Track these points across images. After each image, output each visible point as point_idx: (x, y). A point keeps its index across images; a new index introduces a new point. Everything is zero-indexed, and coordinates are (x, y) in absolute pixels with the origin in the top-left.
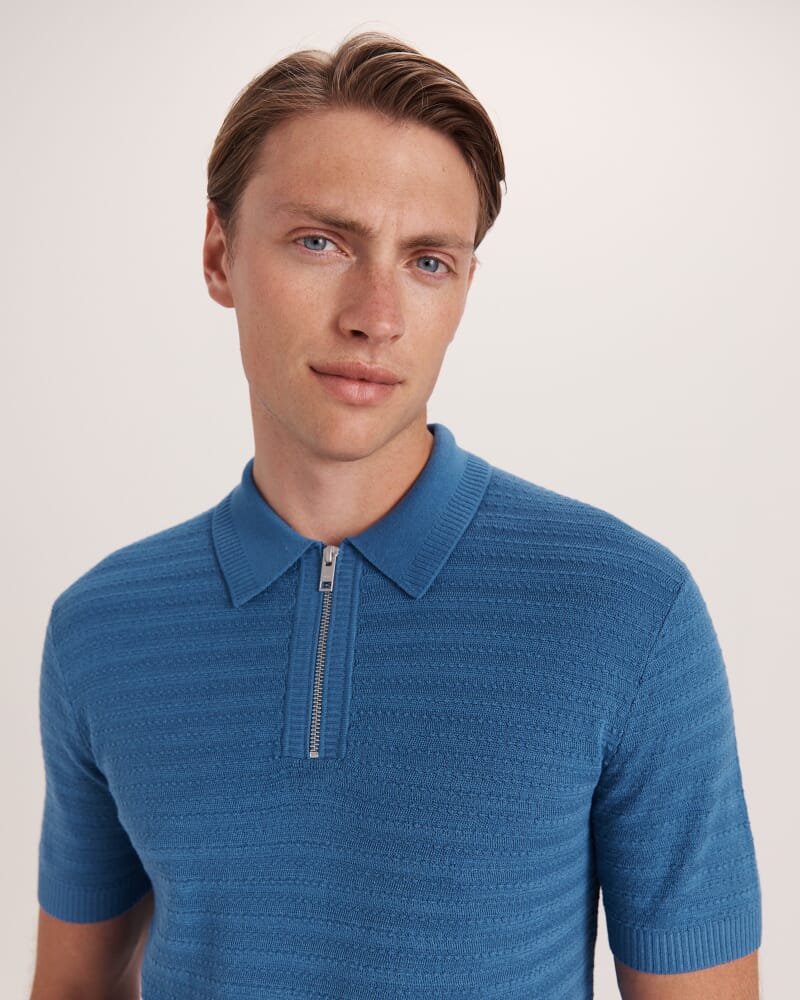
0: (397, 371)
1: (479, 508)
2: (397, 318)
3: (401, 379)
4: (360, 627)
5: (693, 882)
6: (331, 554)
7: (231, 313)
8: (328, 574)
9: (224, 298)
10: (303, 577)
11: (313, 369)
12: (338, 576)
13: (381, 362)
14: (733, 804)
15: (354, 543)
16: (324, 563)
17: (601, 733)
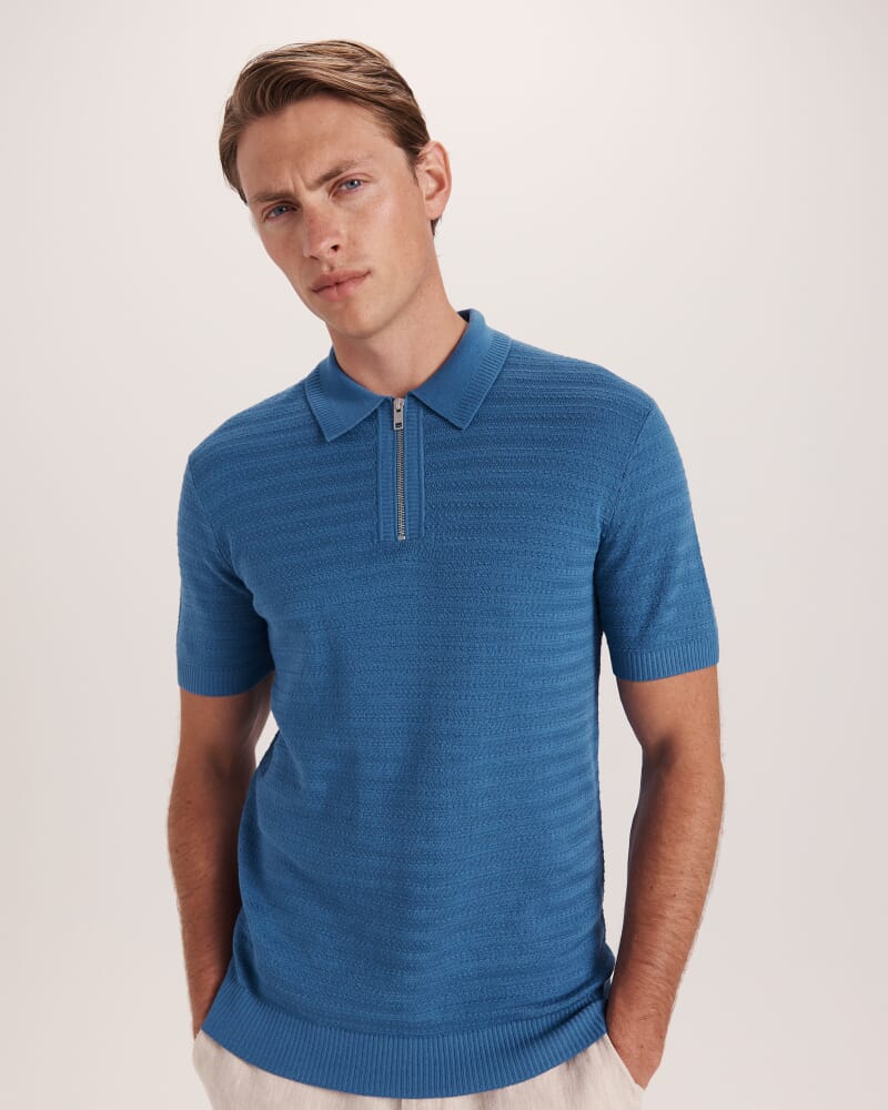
1: (504, 366)
4: (426, 452)
6: (399, 404)
8: (398, 418)
14: (693, 566)
16: (395, 410)
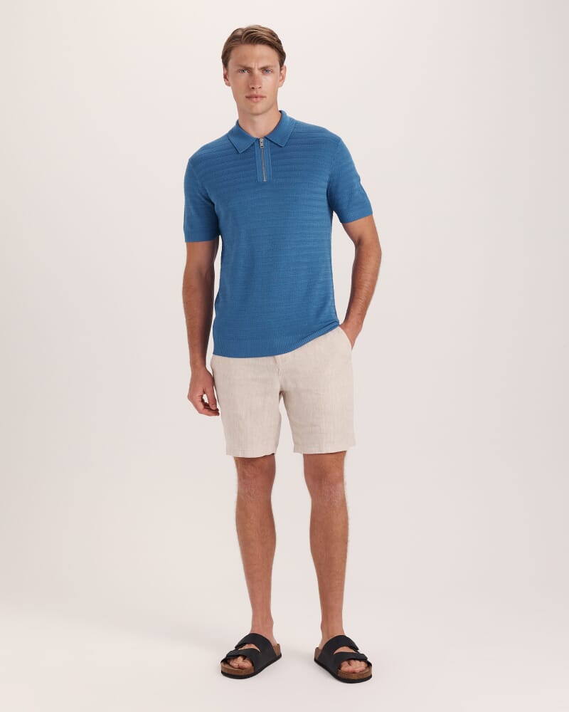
0: (264, 95)
4: (271, 155)
6: (262, 140)
8: (262, 145)
10: (256, 145)
12: (264, 144)
13: (259, 92)
15: (267, 137)
16: (260, 142)
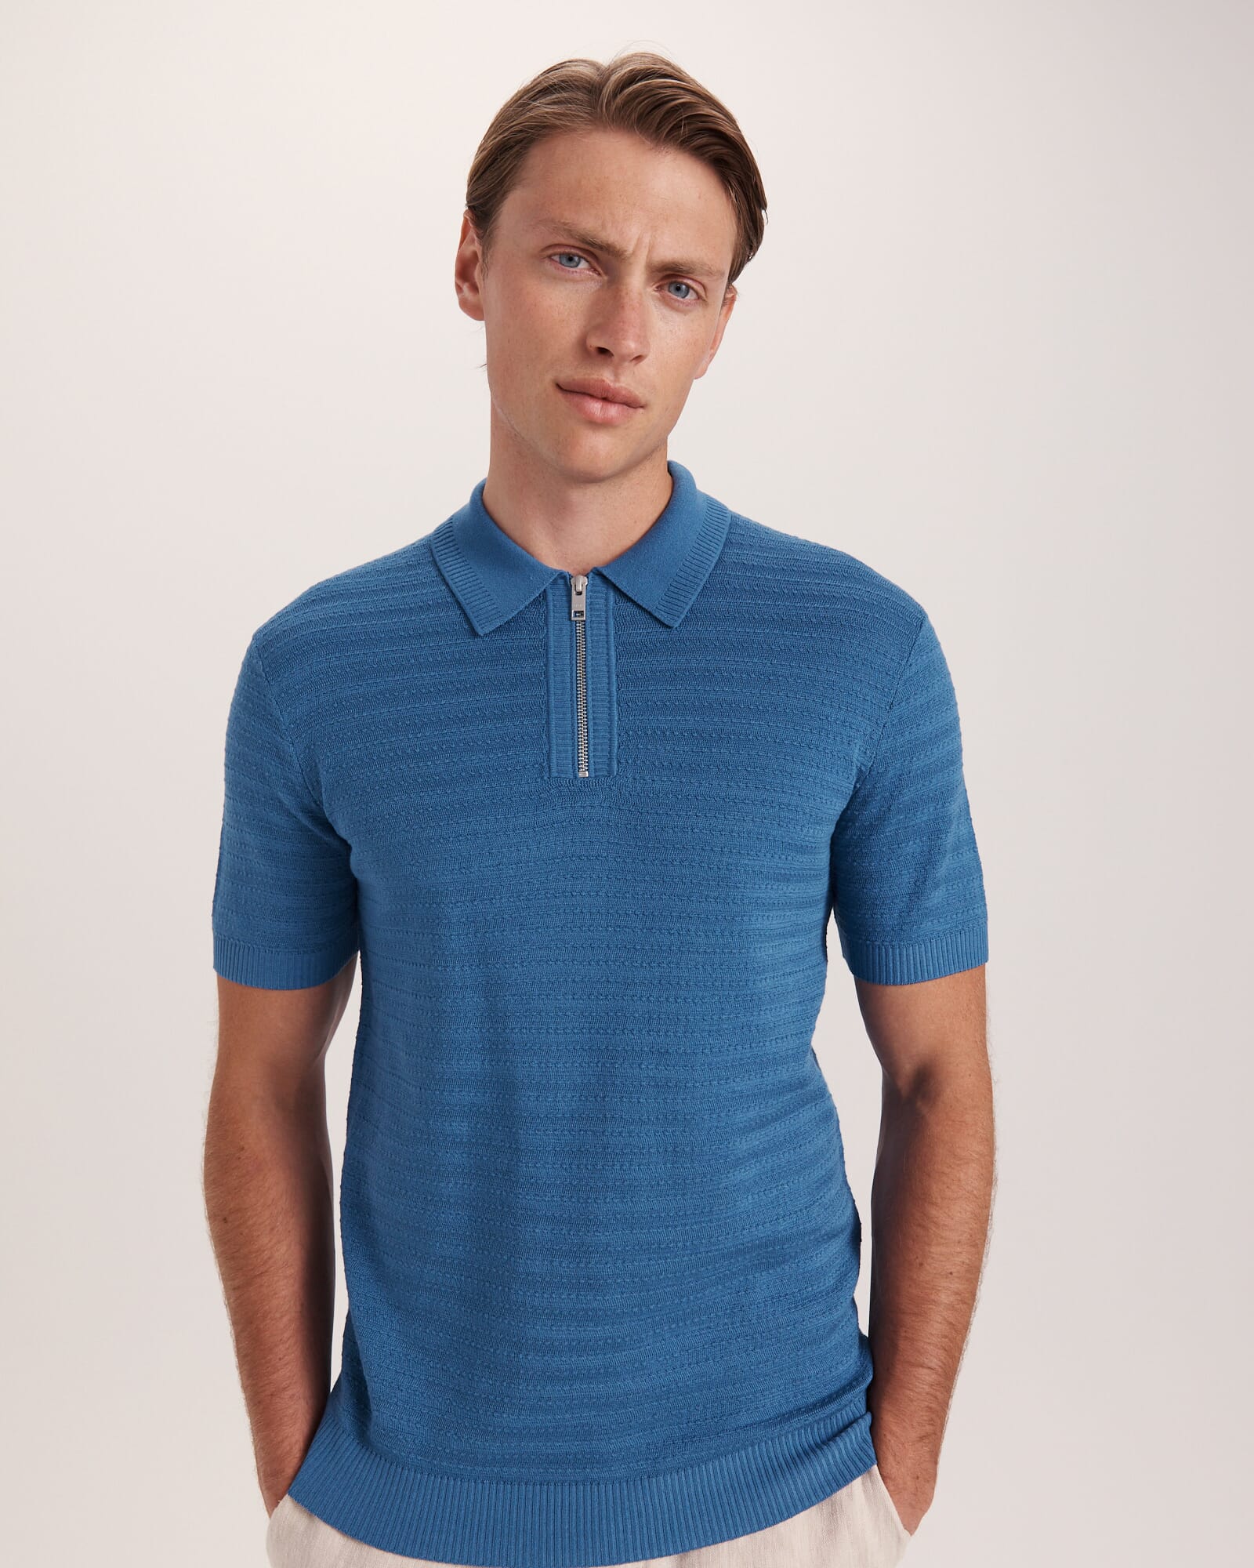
0: (640, 392)
1: (725, 545)
2: (643, 339)
3: (643, 402)
4: (619, 654)
5: (936, 897)
6: (581, 583)
7: (479, 327)
8: (579, 603)
9: (474, 310)
10: (551, 605)
11: (558, 386)
12: (590, 605)
13: (627, 381)
15: (605, 573)
16: (574, 593)
17: (856, 754)
